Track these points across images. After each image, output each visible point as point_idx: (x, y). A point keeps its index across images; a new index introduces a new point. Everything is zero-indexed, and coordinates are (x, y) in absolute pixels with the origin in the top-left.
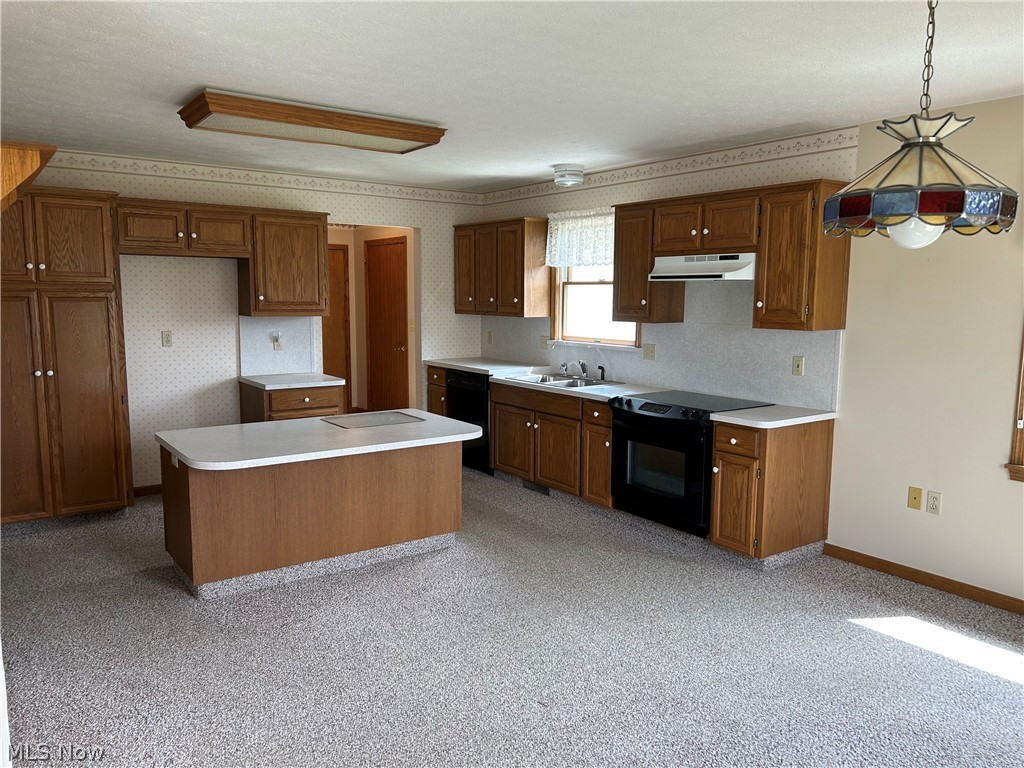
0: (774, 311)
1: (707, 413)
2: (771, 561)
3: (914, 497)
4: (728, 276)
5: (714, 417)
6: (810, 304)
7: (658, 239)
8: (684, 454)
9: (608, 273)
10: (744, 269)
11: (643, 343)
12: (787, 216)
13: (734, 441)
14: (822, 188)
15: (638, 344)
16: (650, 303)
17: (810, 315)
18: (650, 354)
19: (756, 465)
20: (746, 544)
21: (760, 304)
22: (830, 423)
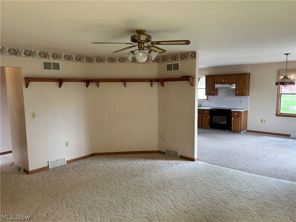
0: (240, 93)
1: (231, 110)
2: (242, 132)
3: (262, 121)
4: (232, 88)
5: (232, 110)
6: (246, 92)
7: (215, 81)
8: (226, 117)
9: (204, 87)
10: (234, 87)
11: (209, 99)
12: (241, 79)
13: (236, 114)
14: (247, 74)
15: (207, 99)
16: (214, 92)
17: (246, 94)
18: (210, 101)
19: (240, 117)
20: (238, 130)
21: (237, 92)
22: (247, 110)
